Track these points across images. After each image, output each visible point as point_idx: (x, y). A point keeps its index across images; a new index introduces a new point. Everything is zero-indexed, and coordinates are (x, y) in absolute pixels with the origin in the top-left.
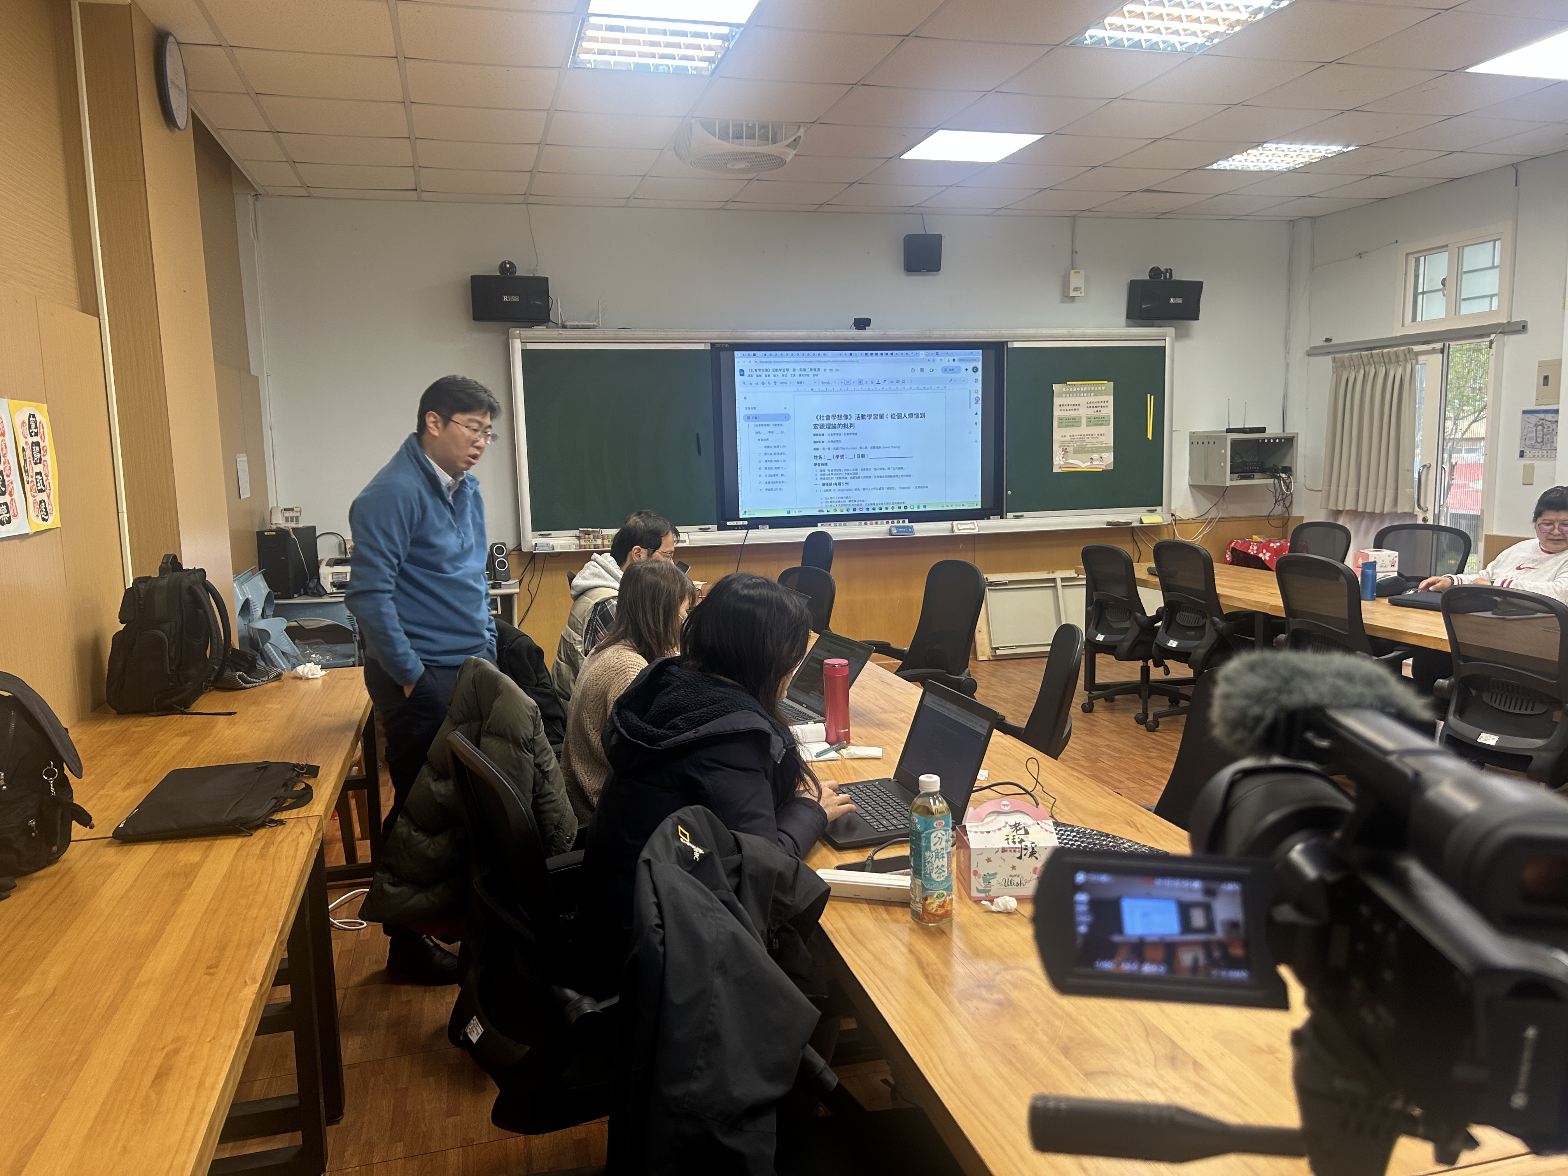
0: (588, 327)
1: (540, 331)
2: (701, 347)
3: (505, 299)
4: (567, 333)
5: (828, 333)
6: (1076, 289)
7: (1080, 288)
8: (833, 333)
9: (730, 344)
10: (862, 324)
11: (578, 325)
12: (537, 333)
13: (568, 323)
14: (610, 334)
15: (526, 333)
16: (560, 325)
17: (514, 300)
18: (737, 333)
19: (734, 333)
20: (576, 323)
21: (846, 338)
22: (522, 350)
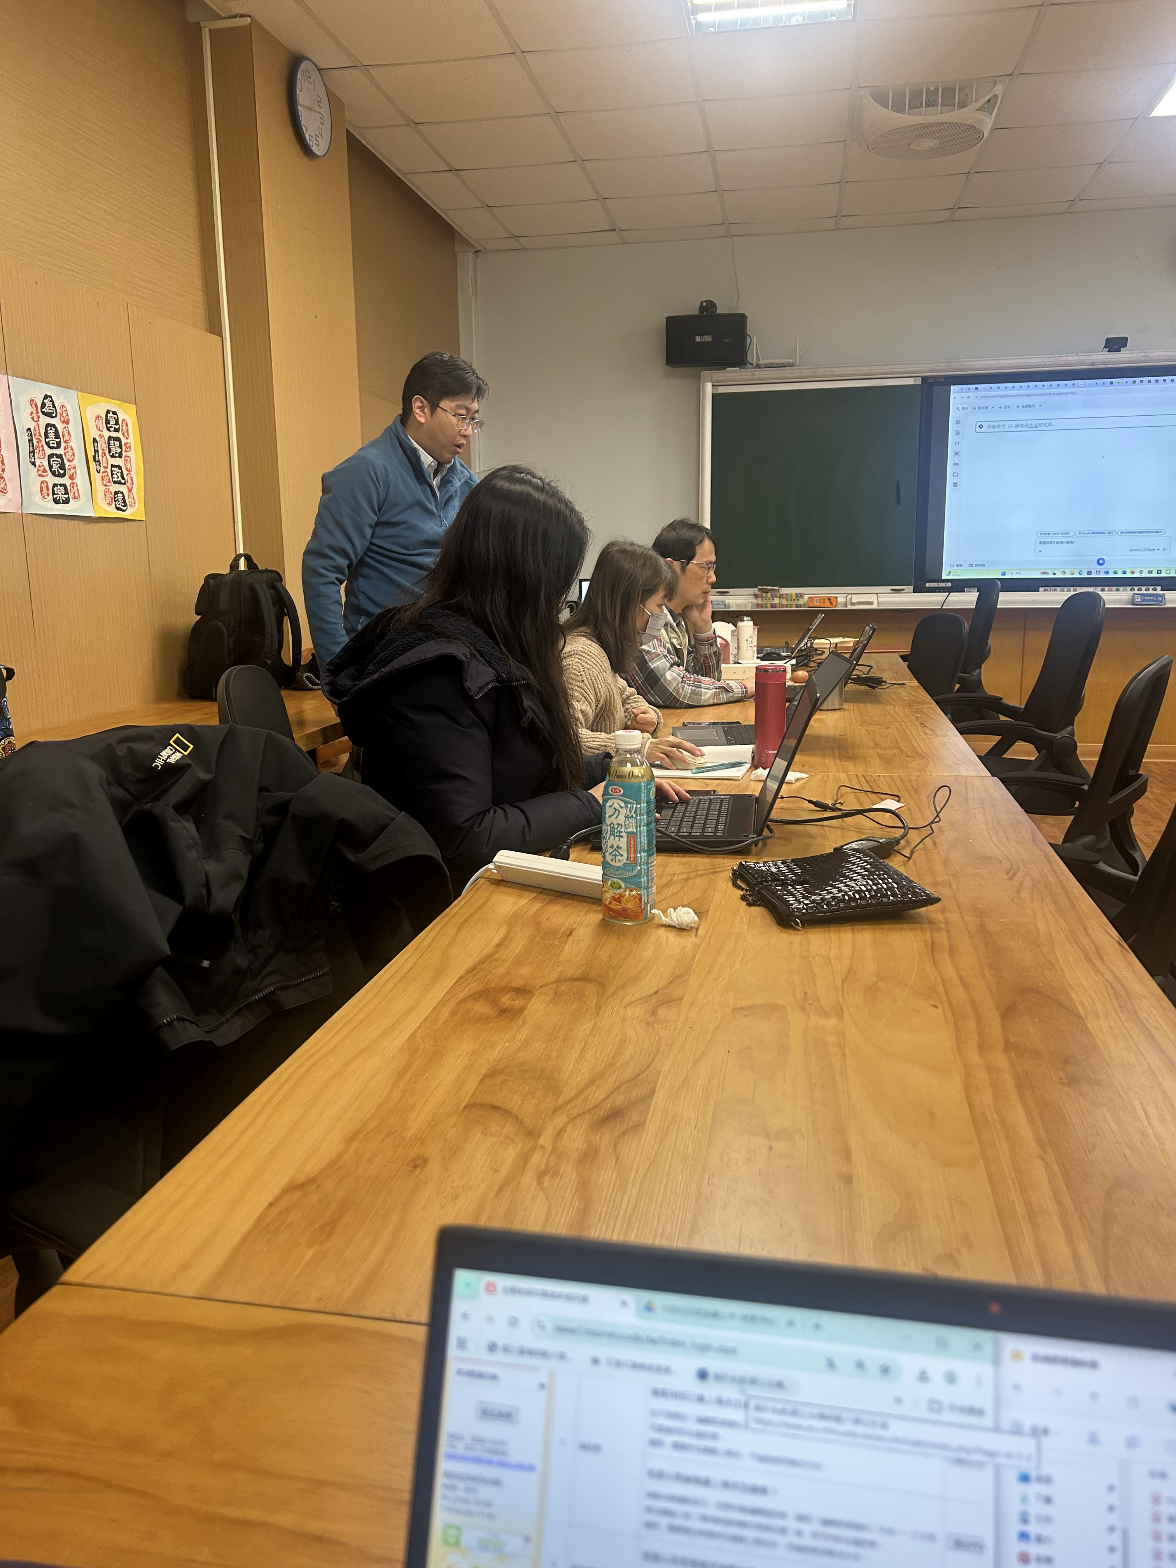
0: (783, 366)
1: (732, 373)
2: (910, 382)
3: (698, 339)
4: (760, 373)
5: (1071, 358)
8: (1076, 358)
9: (946, 377)
10: (1115, 344)
11: (772, 364)
12: (728, 375)
13: (761, 362)
14: (807, 372)
15: (719, 375)
16: (754, 365)
17: (706, 340)
18: (955, 364)
19: (949, 364)
20: (770, 361)
21: (1093, 364)
22: (713, 394)
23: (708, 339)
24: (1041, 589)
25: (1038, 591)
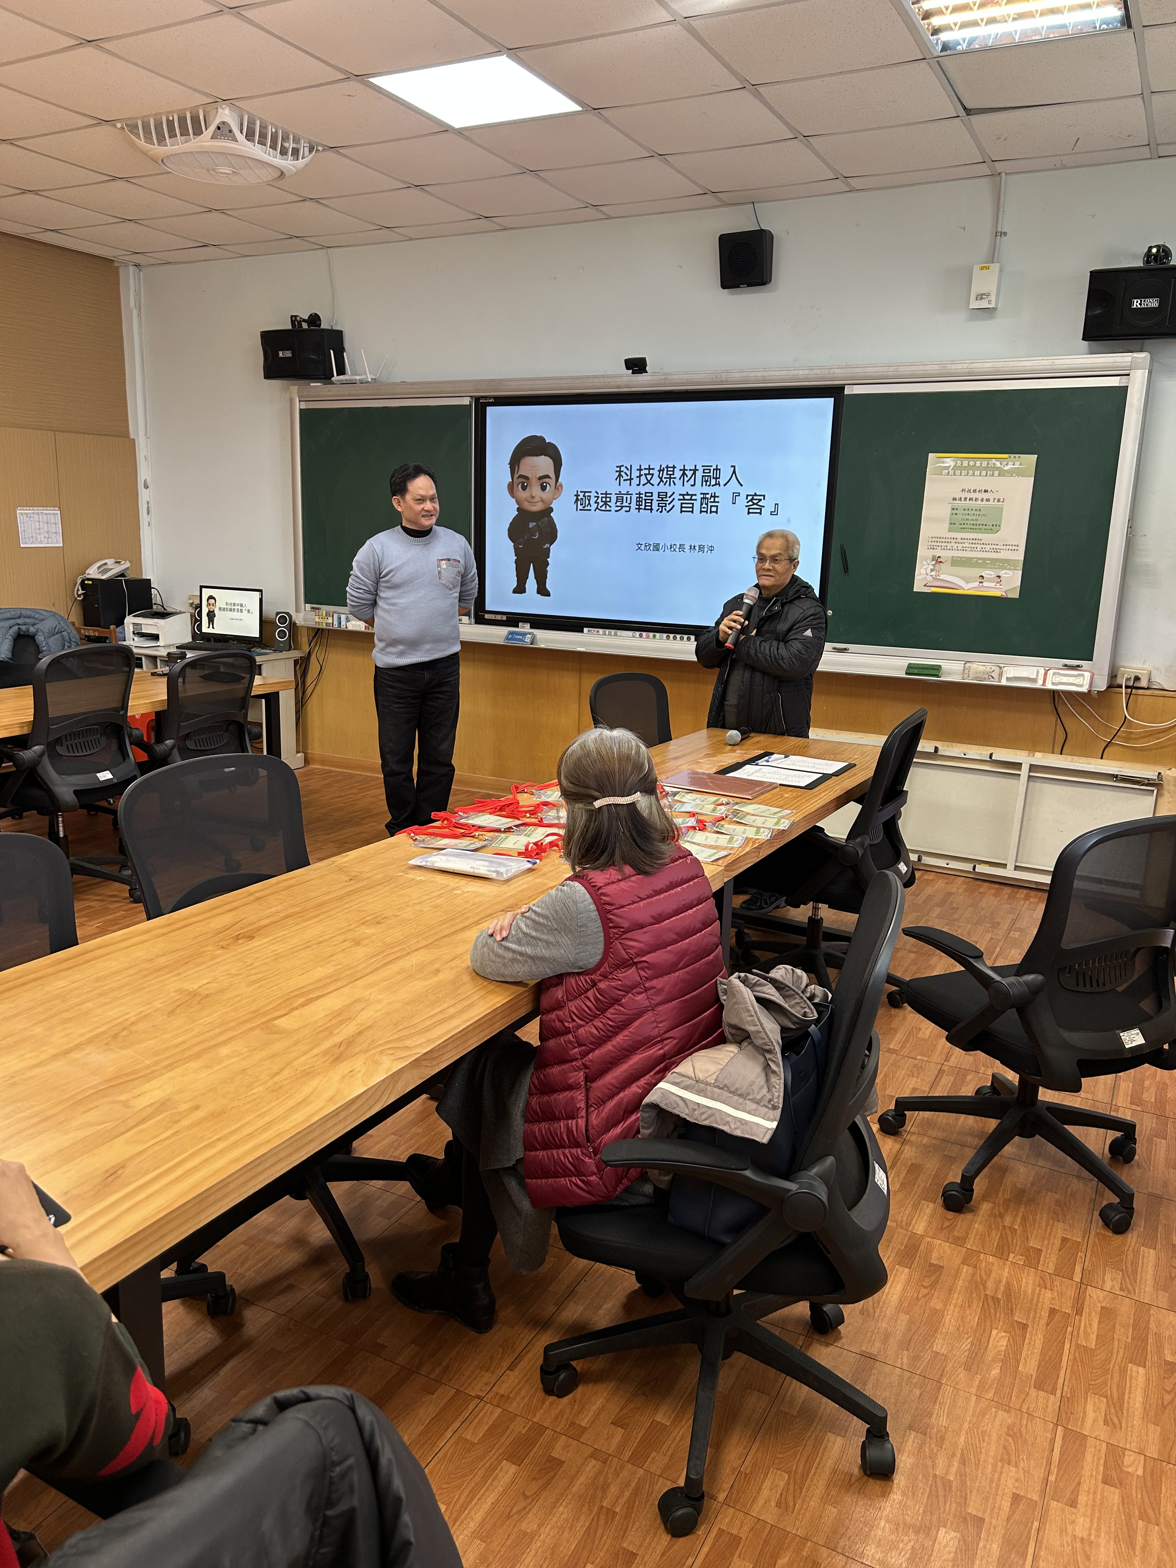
1: (318, 387)
2: (460, 402)
3: (280, 354)
5: (596, 380)
6: (980, 297)
7: (988, 295)
9: (495, 398)
10: (637, 365)
12: (314, 390)
15: (304, 390)
21: (618, 387)
22: (301, 410)
23: (288, 354)
24: (586, 630)
25: (582, 632)
